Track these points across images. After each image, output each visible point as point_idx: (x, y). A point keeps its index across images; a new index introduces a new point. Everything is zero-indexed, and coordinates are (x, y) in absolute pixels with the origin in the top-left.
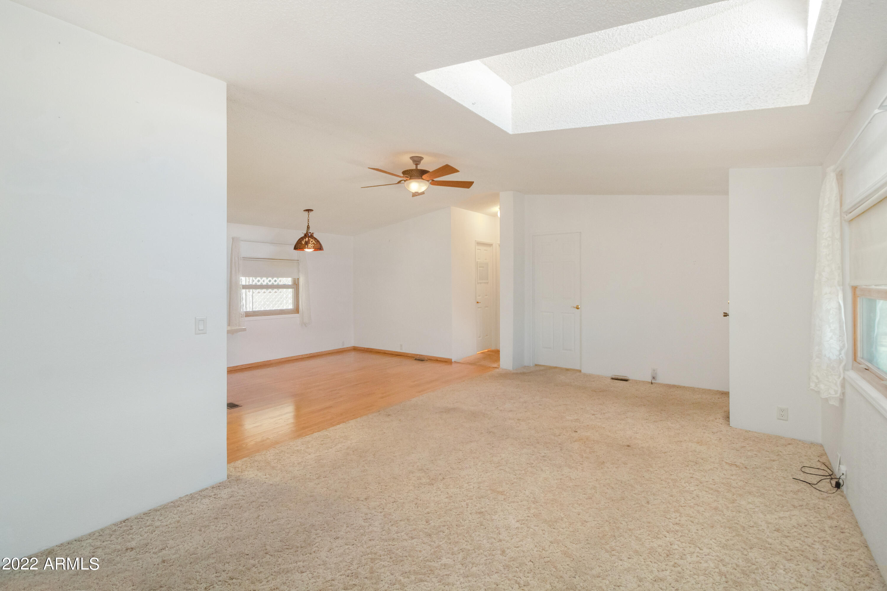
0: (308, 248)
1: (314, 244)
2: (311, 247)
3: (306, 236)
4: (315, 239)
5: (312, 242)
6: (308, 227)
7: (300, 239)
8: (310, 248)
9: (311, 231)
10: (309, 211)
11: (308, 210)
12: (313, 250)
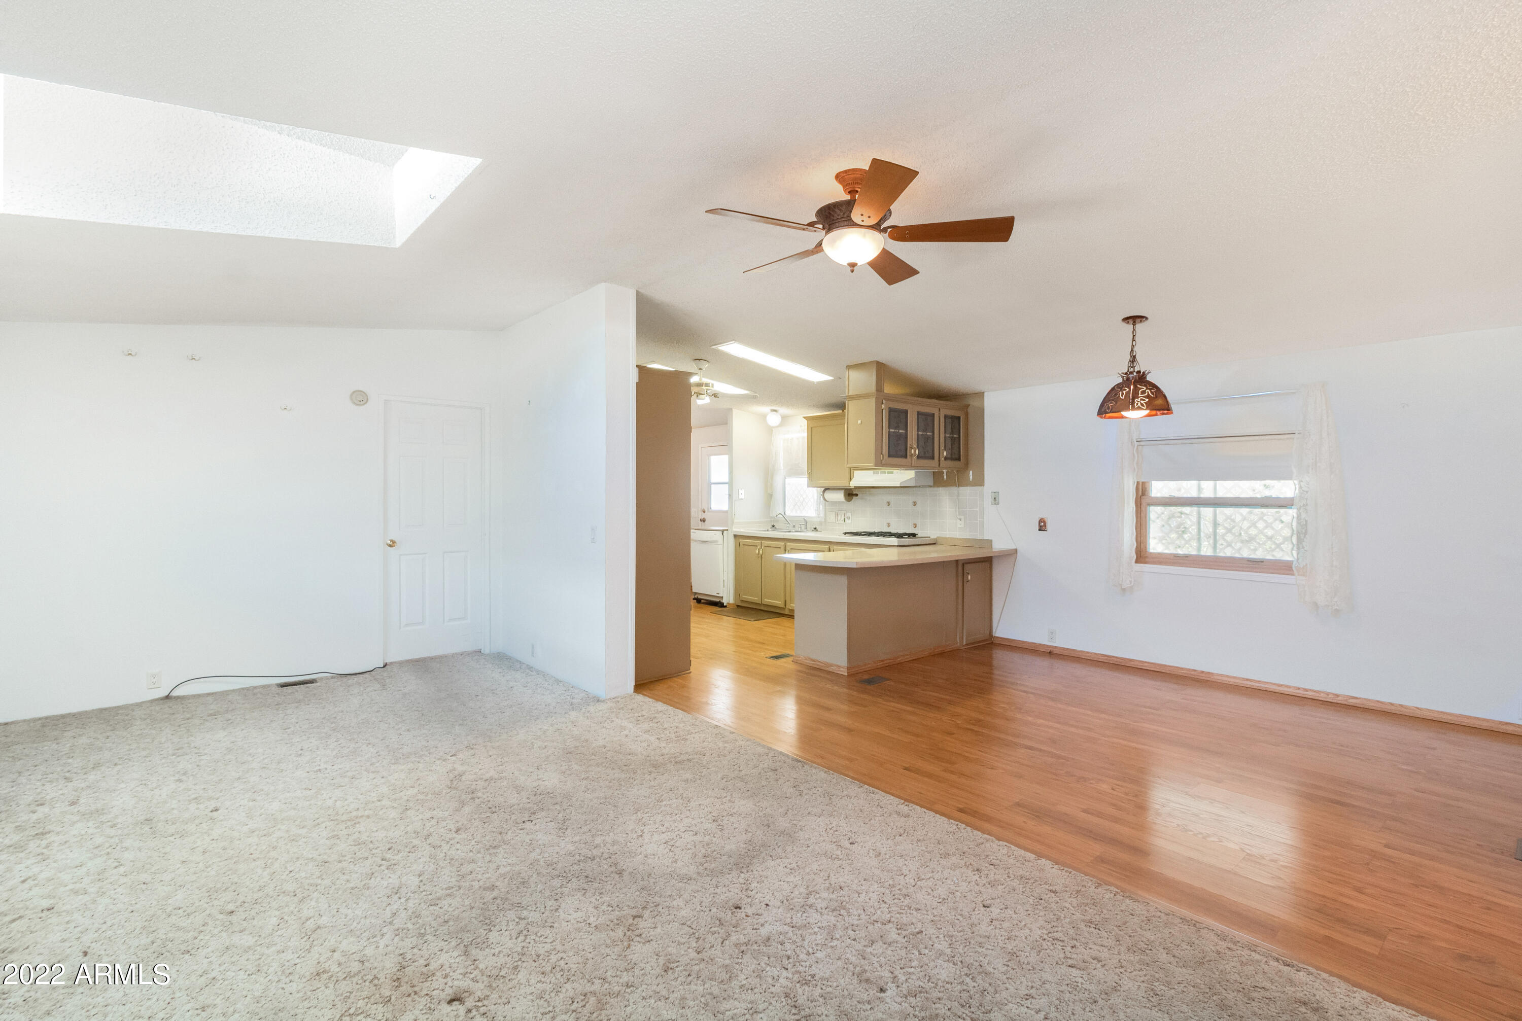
0: (1133, 408)
1: (1148, 396)
2: (1142, 404)
3: (1127, 382)
4: (1153, 386)
5: (1143, 392)
6: (1133, 359)
7: (1113, 389)
8: (1139, 408)
9: (1141, 366)
10: (1138, 320)
11: (1134, 319)
12: (1147, 412)
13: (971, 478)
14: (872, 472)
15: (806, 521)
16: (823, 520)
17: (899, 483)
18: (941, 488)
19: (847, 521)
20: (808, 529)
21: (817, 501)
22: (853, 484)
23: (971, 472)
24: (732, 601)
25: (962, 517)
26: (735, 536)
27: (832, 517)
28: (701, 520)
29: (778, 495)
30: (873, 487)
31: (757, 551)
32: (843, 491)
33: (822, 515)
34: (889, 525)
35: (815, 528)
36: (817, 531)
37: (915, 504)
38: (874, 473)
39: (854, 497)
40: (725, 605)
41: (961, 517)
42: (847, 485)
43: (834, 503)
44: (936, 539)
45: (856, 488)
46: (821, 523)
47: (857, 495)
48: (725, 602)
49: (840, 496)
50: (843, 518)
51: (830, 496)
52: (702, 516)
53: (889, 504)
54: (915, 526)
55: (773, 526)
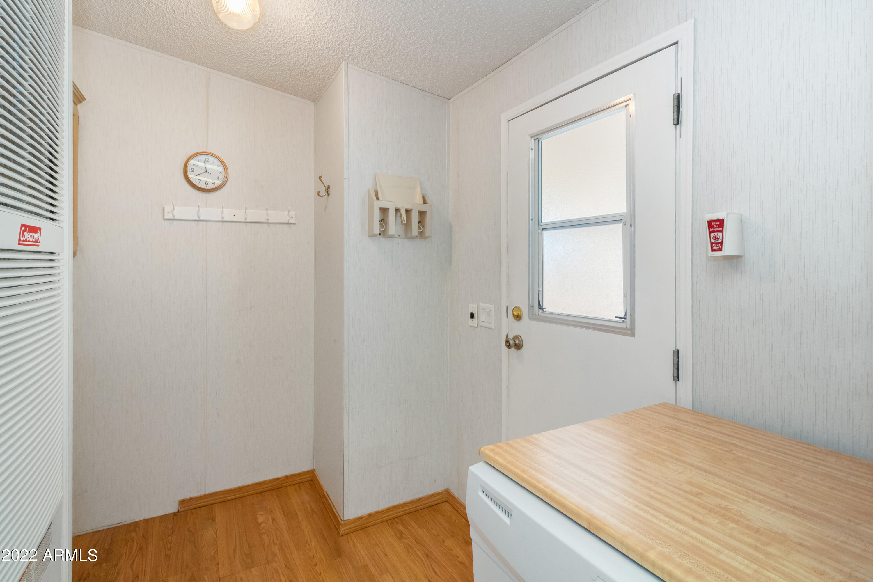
52: (511, 328)
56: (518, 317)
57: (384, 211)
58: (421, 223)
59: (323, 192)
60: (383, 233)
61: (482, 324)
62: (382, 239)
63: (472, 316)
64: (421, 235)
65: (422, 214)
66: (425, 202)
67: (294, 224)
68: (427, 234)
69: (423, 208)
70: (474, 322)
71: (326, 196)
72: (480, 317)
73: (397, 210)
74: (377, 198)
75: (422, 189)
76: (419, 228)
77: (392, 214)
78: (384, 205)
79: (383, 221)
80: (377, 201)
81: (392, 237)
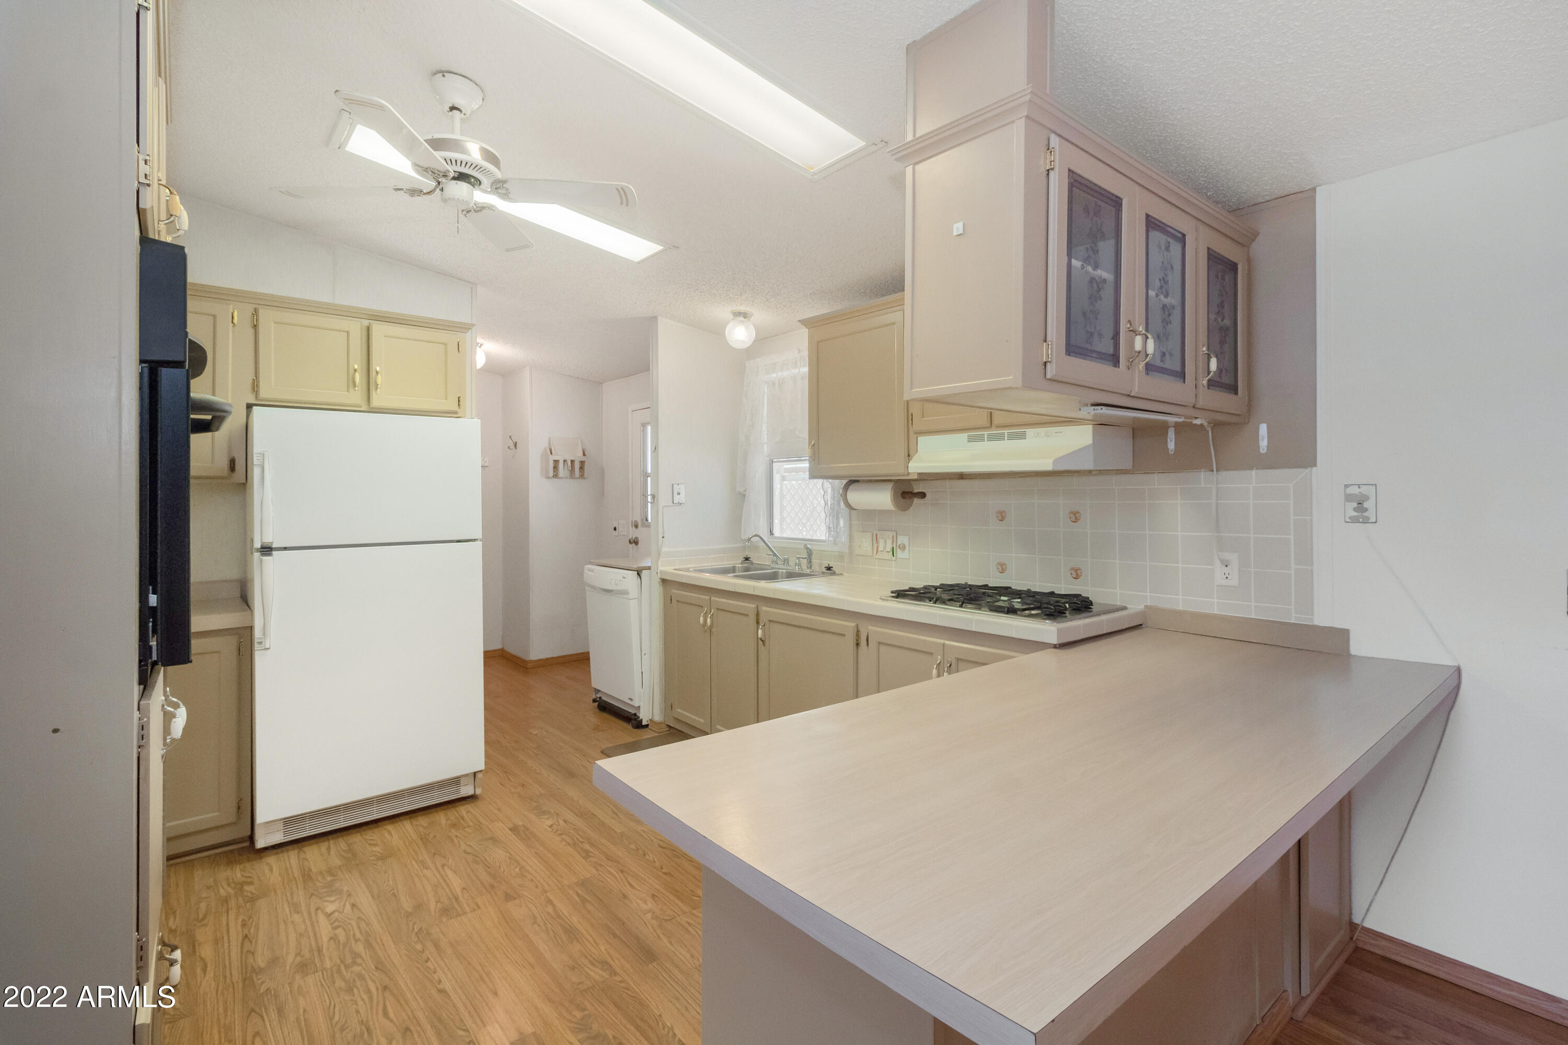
13: (1264, 444)
14: (964, 436)
15: (810, 553)
16: (847, 550)
17: (1051, 461)
18: (1156, 477)
19: (899, 554)
20: (816, 567)
21: (832, 509)
22: (916, 466)
23: (1263, 429)
24: (658, 718)
25: (1233, 558)
26: (664, 581)
27: (864, 544)
28: (630, 542)
29: (757, 496)
30: (961, 476)
31: (702, 619)
32: (890, 485)
33: (844, 538)
34: (1002, 568)
35: (829, 568)
36: (834, 574)
37: (1075, 517)
38: (971, 440)
39: (916, 501)
40: (644, 723)
41: (1227, 556)
42: (901, 470)
43: (869, 515)
44: (1143, 614)
45: (925, 477)
46: (841, 557)
47: (923, 495)
48: (644, 717)
49: (883, 498)
50: (889, 548)
51: (862, 498)
52: (633, 533)
53: (1002, 516)
54: (1077, 574)
55: (747, 559)
56: (636, 526)
57: (556, 462)
58: (582, 468)
59: (512, 446)
60: (556, 476)
61: (621, 533)
62: (555, 480)
63: (615, 529)
64: (582, 476)
65: (582, 463)
66: (584, 455)
67: (487, 466)
68: (586, 475)
69: (583, 459)
70: (615, 533)
71: (514, 449)
72: (620, 529)
73: (565, 461)
74: (551, 454)
75: (582, 446)
76: (580, 472)
77: (561, 464)
78: (556, 458)
79: (556, 468)
80: (552, 456)
81: (560, 478)
